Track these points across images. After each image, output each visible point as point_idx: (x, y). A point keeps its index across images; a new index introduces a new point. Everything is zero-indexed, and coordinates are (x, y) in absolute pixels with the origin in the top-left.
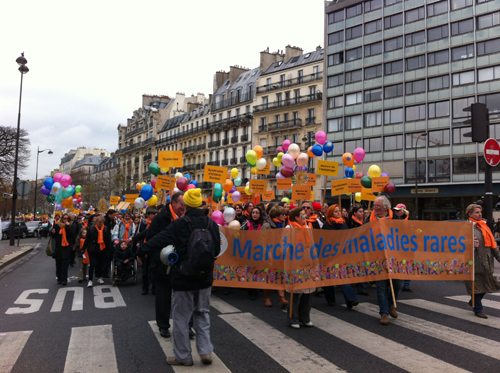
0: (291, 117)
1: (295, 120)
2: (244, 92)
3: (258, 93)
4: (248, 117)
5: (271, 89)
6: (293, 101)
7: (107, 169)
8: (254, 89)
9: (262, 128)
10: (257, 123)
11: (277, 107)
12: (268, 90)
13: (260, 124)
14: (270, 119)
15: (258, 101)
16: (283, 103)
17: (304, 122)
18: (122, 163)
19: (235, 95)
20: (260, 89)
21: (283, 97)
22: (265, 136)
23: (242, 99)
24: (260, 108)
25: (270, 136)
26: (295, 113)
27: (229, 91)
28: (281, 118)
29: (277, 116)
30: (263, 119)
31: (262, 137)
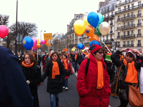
0: (130, 14)
1: (132, 15)
2: (110, 8)
3: (116, 7)
4: (113, 16)
5: (122, 5)
6: (131, 8)
7: (64, 38)
8: (115, 6)
9: (119, 20)
10: (116, 18)
11: (125, 11)
12: (120, 6)
13: (118, 18)
14: (122, 16)
15: (117, 10)
16: (127, 10)
17: (136, 16)
18: (69, 36)
19: (107, 9)
20: (117, 6)
21: (127, 7)
22: (120, 23)
23: (110, 10)
24: (118, 12)
25: (122, 23)
26: (132, 13)
27: (105, 8)
28: (126, 15)
29: (124, 15)
30: (119, 16)
31: (118, 23)
